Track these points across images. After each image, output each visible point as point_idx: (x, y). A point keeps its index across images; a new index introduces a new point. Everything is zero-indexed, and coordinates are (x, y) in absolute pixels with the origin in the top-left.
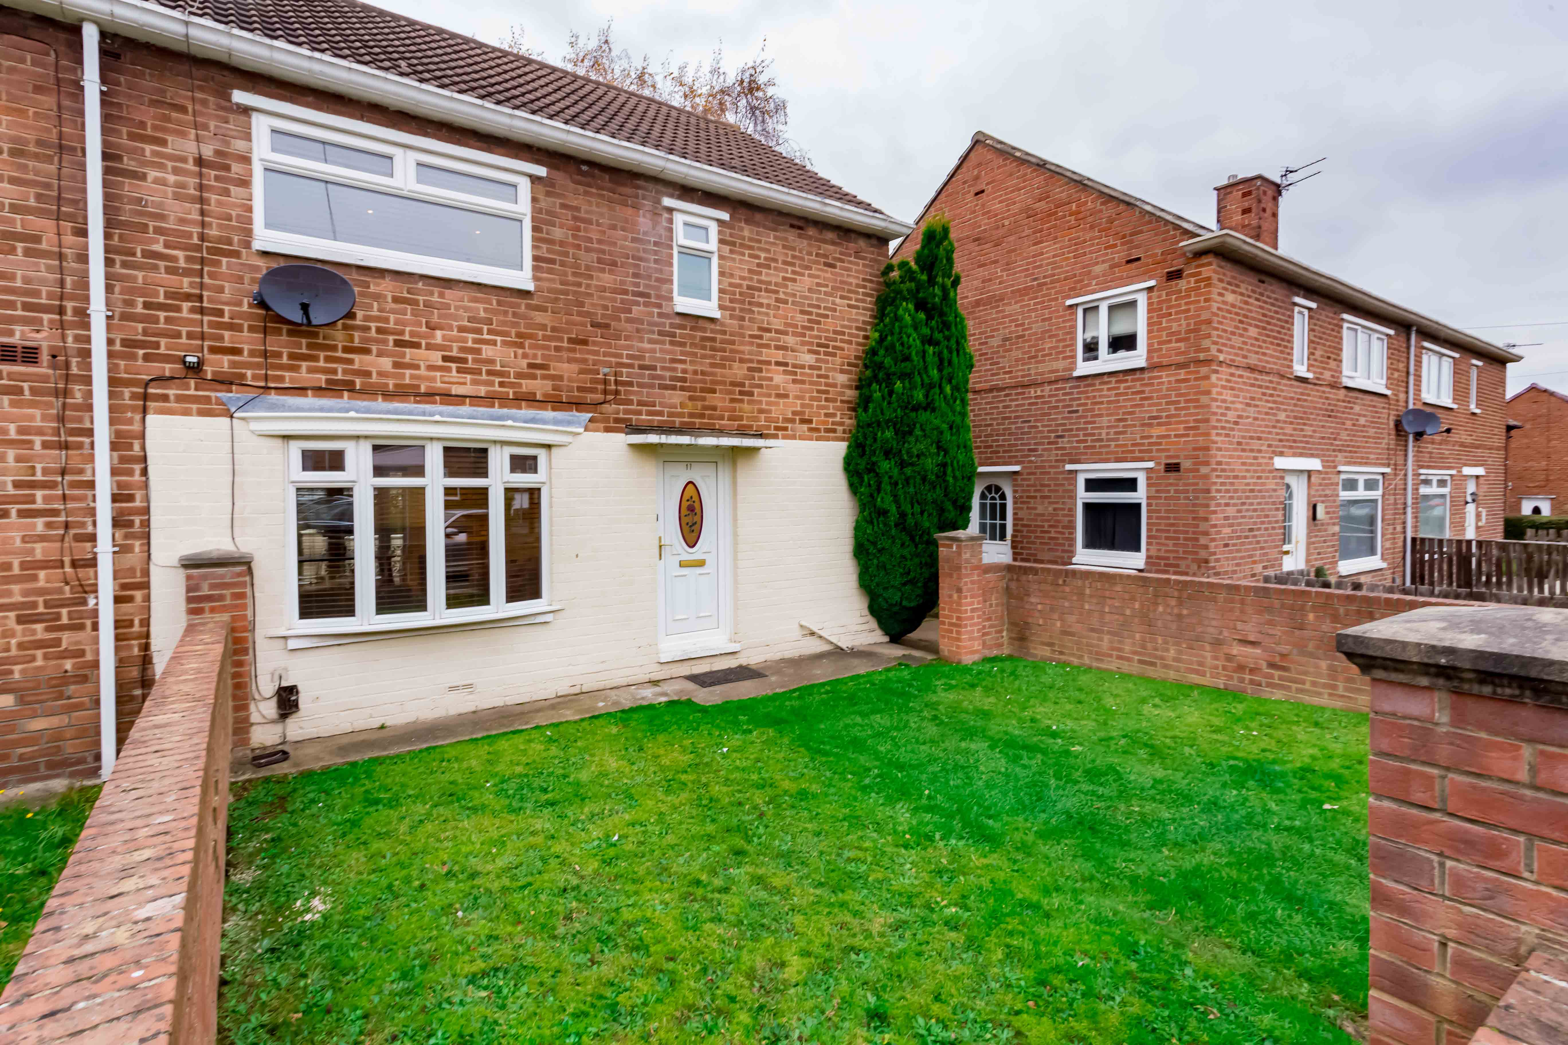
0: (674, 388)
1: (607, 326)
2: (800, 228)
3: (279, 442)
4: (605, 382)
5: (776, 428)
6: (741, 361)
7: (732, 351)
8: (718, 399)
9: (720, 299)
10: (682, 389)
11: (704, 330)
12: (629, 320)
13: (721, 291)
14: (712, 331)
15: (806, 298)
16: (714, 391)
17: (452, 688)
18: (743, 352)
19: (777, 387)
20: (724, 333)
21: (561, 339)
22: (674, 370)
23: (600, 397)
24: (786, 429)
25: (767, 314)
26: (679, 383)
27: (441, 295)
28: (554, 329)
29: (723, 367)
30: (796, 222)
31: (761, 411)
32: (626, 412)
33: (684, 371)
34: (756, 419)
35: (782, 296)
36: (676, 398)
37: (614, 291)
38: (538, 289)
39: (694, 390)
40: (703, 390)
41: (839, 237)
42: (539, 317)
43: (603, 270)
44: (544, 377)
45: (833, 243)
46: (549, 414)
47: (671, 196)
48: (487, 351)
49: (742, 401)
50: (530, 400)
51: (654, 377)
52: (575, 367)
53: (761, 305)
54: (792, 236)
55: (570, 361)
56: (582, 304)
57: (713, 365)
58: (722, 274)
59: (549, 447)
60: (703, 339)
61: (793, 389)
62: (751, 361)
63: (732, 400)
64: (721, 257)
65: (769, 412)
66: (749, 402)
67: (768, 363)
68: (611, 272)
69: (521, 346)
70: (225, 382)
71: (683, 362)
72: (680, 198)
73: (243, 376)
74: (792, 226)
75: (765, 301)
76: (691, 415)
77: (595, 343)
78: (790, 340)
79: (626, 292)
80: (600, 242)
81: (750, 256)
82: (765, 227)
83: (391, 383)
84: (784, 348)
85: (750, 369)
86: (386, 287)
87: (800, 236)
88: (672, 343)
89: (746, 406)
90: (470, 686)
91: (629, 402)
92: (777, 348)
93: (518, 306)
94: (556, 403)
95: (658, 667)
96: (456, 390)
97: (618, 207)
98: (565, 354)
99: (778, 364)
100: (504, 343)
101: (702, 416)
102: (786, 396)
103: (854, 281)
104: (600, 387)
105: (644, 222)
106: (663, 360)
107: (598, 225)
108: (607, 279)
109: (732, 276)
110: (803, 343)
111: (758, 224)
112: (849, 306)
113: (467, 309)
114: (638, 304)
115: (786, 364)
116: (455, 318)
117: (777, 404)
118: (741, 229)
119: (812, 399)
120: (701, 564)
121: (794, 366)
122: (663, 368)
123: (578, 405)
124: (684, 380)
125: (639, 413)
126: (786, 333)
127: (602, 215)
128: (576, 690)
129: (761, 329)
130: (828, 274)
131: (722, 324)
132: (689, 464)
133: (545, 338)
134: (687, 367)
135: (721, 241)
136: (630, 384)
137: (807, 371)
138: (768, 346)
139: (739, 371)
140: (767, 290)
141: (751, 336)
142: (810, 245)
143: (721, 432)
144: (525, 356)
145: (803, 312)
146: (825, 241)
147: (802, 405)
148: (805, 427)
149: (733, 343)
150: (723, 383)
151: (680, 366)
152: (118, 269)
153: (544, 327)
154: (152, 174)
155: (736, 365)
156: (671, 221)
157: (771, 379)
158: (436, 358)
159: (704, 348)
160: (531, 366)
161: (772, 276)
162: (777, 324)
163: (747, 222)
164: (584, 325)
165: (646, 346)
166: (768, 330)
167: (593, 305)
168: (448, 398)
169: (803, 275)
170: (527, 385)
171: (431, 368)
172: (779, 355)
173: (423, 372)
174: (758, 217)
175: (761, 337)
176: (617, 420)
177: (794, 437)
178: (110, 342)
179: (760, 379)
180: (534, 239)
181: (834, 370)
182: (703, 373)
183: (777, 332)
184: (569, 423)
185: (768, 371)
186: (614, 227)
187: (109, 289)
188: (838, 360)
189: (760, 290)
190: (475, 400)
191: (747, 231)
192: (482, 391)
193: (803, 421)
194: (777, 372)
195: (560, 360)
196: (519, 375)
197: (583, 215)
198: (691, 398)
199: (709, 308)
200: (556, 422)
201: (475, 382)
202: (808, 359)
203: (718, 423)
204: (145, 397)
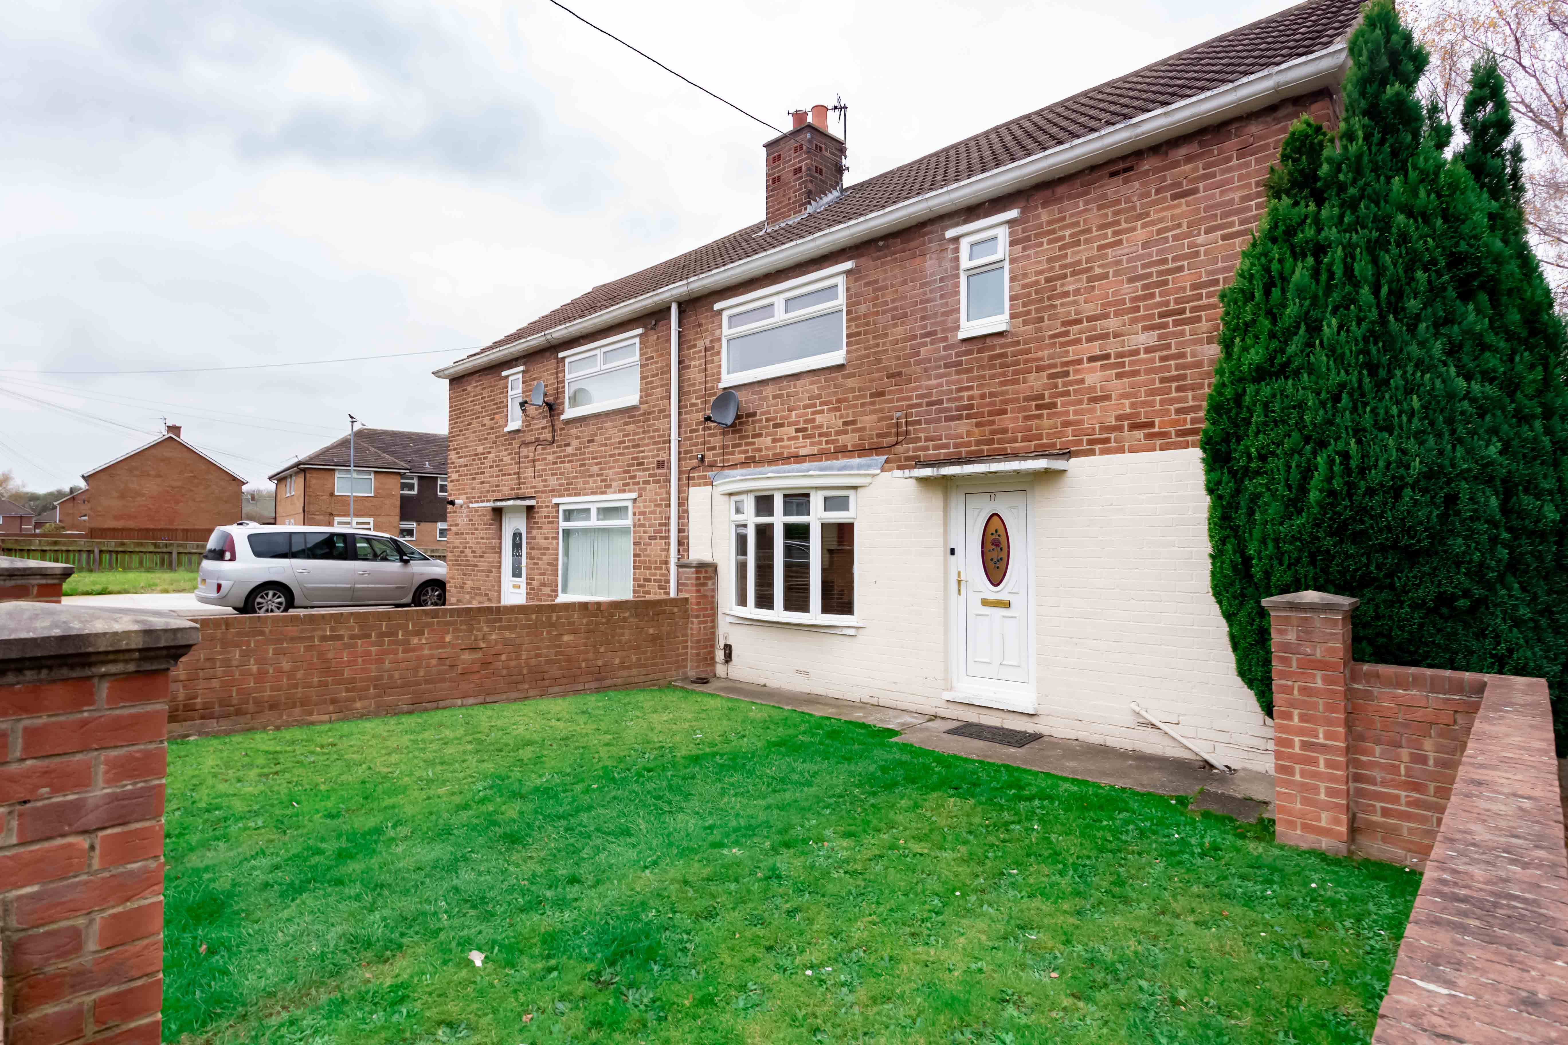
0: (960, 418)
1: (900, 374)
2: (1131, 169)
3: (727, 497)
4: (898, 425)
5: (1091, 442)
6: (1039, 369)
7: (1026, 361)
8: (1011, 421)
9: (1012, 307)
10: (969, 417)
11: (993, 348)
12: (918, 363)
13: (1012, 298)
14: (1002, 346)
15: (1139, 258)
16: (1004, 412)
17: (799, 672)
18: (1041, 359)
19: (1093, 388)
20: (1018, 343)
21: (864, 396)
22: (961, 399)
23: (893, 439)
24: (1107, 441)
25: (1075, 302)
26: (967, 411)
27: (795, 387)
28: (860, 389)
29: (1016, 382)
30: (1121, 166)
31: (1066, 424)
32: (915, 449)
33: (971, 398)
34: (1059, 435)
35: (1098, 271)
36: (962, 427)
37: (905, 340)
38: (849, 360)
39: (982, 414)
40: (990, 414)
41: (1202, 144)
42: (850, 383)
43: (896, 325)
44: (854, 431)
45: (1189, 159)
46: (857, 461)
47: (957, 225)
48: (819, 419)
49: (1040, 416)
50: (843, 451)
51: (940, 411)
52: (875, 417)
53: (1066, 294)
54: (1113, 188)
55: (872, 412)
56: (879, 361)
57: (1003, 384)
58: (1013, 279)
59: (855, 488)
60: (992, 358)
61: (1117, 387)
62: (1054, 366)
63: (1027, 418)
64: (1012, 261)
65: (1080, 422)
66: (1049, 416)
67: (1079, 362)
68: (903, 323)
69: (838, 409)
70: (712, 466)
71: (970, 388)
72: (966, 221)
73: (716, 462)
74: (1113, 175)
75: (1070, 288)
76: (979, 443)
77: (890, 392)
78: (1112, 324)
79: (915, 337)
80: (893, 301)
81: (1050, 242)
82: (1070, 198)
83: (771, 453)
84: (1105, 336)
85: (1051, 377)
86: (769, 391)
87: (1126, 181)
88: (958, 373)
89: (1045, 422)
90: (806, 673)
91: (918, 440)
92: (1090, 340)
93: (836, 378)
94: (862, 451)
95: (945, 705)
96: (802, 452)
97: (907, 264)
98: (868, 409)
99: (1092, 359)
100: (829, 410)
101: (991, 441)
102: (1107, 398)
103: (1237, 196)
104: (894, 430)
105: (930, 264)
106: (950, 392)
107: (892, 286)
108: (899, 332)
109: (1025, 276)
110: (1134, 321)
111: (1060, 200)
112: (1224, 238)
113: (807, 391)
114: (925, 344)
115: (1107, 357)
116: (801, 400)
117: (1092, 411)
118: (1038, 217)
119: (1152, 393)
120: (1007, 605)
121: (1120, 355)
122: (949, 400)
123: (876, 450)
124: (971, 407)
125: (926, 449)
126: (1106, 316)
127: (895, 277)
128: (874, 701)
129: (1064, 324)
130: (1183, 206)
131: (1014, 335)
132: (993, 495)
133: (856, 398)
134: (975, 392)
135: (1012, 243)
136: (919, 422)
137: (1142, 356)
138: (1077, 341)
139: (1037, 382)
140: (1074, 274)
141: (1052, 337)
142: (1143, 185)
143: (1016, 456)
144: (841, 417)
145: (1131, 280)
146: (1176, 164)
147: (1133, 405)
148: (1140, 434)
149: (1028, 352)
150: (1017, 400)
151: (966, 394)
152: (684, 416)
153: (853, 390)
154: (693, 363)
155: (1032, 376)
156: (957, 250)
157: (1082, 381)
158: (791, 431)
159: (993, 367)
160: (845, 424)
161: (1082, 253)
162: (1089, 309)
163: (1044, 205)
164: (881, 379)
165: (934, 382)
166: (1078, 321)
167: (888, 359)
168: (798, 458)
169: (1134, 229)
170: (842, 440)
171: (790, 439)
172: (1095, 348)
173: (786, 443)
174: (1061, 190)
175: (1066, 334)
176: (908, 459)
177: (1120, 450)
178: (679, 453)
179: (1065, 384)
180: (848, 321)
181: (1199, 342)
182: (992, 395)
183: (1089, 319)
184: (869, 466)
185: (1076, 372)
186: (905, 282)
187: (679, 427)
188: (1204, 325)
189: (1065, 276)
190: (812, 457)
191: (1044, 215)
192: (815, 450)
193: (1134, 427)
194: (1092, 370)
195: (864, 414)
196: (838, 433)
197: (881, 284)
198: (978, 425)
199: (998, 322)
200: (860, 467)
201: (812, 444)
202: (1148, 338)
203: (1009, 447)
204: (689, 479)
